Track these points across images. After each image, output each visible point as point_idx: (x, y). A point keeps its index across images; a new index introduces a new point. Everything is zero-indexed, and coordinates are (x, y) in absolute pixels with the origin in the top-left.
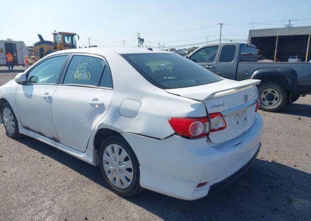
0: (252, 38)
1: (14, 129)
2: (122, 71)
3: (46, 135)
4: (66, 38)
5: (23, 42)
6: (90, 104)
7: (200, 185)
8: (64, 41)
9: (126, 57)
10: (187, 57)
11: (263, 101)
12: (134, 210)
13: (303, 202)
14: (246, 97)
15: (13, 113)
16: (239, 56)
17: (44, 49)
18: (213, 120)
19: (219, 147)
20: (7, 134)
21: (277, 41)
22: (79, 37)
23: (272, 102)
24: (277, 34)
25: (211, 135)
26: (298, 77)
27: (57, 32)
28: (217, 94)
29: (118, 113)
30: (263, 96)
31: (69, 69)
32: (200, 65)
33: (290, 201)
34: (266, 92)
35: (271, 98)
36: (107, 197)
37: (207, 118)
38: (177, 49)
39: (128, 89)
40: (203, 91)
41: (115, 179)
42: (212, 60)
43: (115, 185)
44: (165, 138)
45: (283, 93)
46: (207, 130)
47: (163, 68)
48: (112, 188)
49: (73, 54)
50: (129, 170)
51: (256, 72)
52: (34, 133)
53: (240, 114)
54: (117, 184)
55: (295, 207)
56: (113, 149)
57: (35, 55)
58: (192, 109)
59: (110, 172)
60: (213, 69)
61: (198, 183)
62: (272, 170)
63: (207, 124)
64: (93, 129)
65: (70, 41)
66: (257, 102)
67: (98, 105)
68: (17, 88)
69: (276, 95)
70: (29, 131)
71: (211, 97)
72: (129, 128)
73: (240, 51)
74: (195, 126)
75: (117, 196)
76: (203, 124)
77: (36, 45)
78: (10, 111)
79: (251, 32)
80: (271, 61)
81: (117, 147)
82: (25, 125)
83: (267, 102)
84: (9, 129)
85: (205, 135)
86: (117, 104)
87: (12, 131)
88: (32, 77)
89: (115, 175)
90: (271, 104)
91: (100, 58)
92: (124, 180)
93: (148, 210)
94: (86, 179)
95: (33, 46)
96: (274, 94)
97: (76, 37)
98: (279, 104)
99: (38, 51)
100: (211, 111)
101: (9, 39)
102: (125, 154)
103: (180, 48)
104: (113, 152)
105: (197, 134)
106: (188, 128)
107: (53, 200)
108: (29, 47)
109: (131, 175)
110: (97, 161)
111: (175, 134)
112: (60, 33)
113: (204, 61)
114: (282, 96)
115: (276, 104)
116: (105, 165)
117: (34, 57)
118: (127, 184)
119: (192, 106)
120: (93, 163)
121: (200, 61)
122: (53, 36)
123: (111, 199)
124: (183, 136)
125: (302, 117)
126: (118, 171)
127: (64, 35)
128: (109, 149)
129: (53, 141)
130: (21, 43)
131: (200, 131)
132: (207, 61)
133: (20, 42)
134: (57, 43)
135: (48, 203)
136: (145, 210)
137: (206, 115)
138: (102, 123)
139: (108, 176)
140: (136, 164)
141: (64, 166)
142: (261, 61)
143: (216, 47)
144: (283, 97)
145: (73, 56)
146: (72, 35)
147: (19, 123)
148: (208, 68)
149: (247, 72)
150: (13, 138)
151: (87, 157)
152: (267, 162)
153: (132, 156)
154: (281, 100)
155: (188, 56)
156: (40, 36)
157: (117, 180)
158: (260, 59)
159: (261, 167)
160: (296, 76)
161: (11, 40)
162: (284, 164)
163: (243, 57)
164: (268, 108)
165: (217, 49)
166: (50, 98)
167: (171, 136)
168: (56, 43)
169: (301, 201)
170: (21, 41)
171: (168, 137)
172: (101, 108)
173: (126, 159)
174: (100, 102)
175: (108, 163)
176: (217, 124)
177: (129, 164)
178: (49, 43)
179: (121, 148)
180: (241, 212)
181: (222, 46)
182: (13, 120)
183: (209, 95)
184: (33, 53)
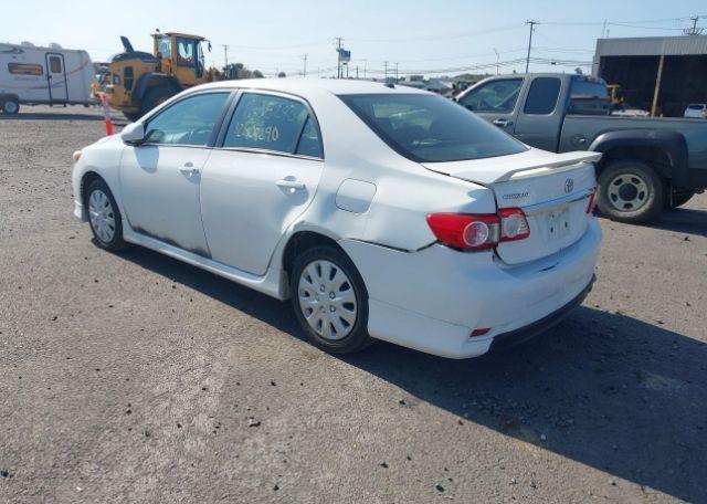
0: (602, 58)
1: (112, 233)
2: (339, 125)
3: (181, 243)
4: (181, 46)
5: (85, 52)
6: (280, 186)
7: (476, 333)
8: (178, 54)
9: (350, 100)
10: (455, 100)
11: (612, 201)
12: (357, 377)
13: (665, 382)
14: (570, 184)
15: (112, 201)
16: (566, 102)
17: (135, 70)
18: (506, 221)
19: (516, 270)
20: (96, 241)
21: (661, 66)
22: (210, 46)
23: (632, 202)
24: (663, 51)
25: (502, 248)
26: (691, 150)
27: (162, 32)
28: (517, 175)
29: (332, 203)
30: (613, 189)
31: (234, 118)
32: (483, 117)
33: (639, 377)
34: (620, 181)
35: (629, 193)
36: (305, 354)
37: (495, 217)
38: (426, 78)
39: (352, 161)
40: (491, 168)
41: (320, 323)
42: (507, 107)
43: (321, 334)
44: (419, 250)
45: (655, 185)
46: (495, 238)
47: (401, 120)
48: (314, 338)
49: (242, 91)
50: (348, 306)
51: (600, 138)
52: (155, 240)
53: (556, 214)
54: (325, 332)
55: (647, 386)
56: (319, 269)
57: (114, 83)
58: (472, 200)
59: (311, 310)
60: (511, 129)
61: (473, 328)
62: (614, 327)
63: (496, 226)
64: (283, 232)
65: (190, 54)
66: (593, 195)
67: (295, 187)
68: (123, 152)
69: (642, 187)
70: (146, 238)
71: (505, 180)
72: (350, 230)
73: (570, 90)
74: (473, 232)
75: (322, 353)
76: (489, 227)
77: (117, 59)
78: (104, 197)
79: (601, 43)
80: (645, 114)
81: (326, 266)
82: (136, 224)
83: (620, 203)
84: (102, 232)
85: (490, 246)
86: (332, 186)
87: (107, 235)
88: (152, 132)
89: (321, 315)
90: (628, 206)
91: (296, 101)
92: (338, 325)
93: (379, 376)
94: (263, 325)
95: (110, 62)
96: (637, 186)
97: (203, 45)
98: (647, 206)
99: (121, 73)
100: (503, 204)
101: (54, 45)
102: (341, 277)
103: (434, 76)
104: (320, 274)
105: (478, 244)
106: (461, 233)
107: (209, 354)
108: (102, 64)
109: (351, 316)
110: (285, 293)
111: (438, 242)
112: (169, 35)
113: (489, 109)
114: (653, 189)
115: (640, 207)
116: (302, 299)
117: (111, 86)
118: (343, 332)
119: (471, 194)
120: (280, 293)
121: (482, 110)
122: (153, 40)
123: (313, 358)
124: (451, 246)
125: (691, 236)
126: (327, 309)
127: (178, 39)
128: (311, 269)
129: (195, 256)
130: (82, 54)
131: (482, 238)
132: (497, 111)
133: (80, 52)
134: (161, 58)
135: (202, 359)
136: (376, 377)
137: (494, 212)
138: (303, 222)
139: (308, 319)
140: (362, 294)
141: (217, 302)
142: (620, 113)
143: (518, 81)
144: (657, 193)
145: (243, 94)
146: (196, 41)
147: (124, 221)
148: (499, 125)
149: (582, 136)
150: (107, 249)
151: (269, 284)
152: (606, 314)
153: (356, 282)
154: (651, 199)
155: (458, 97)
156: (125, 41)
157: (325, 324)
158: (617, 107)
159: (594, 322)
160: (686, 149)
161: (59, 47)
162: (640, 318)
163: (576, 103)
164: (622, 214)
165: (519, 85)
166: (196, 172)
167: (430, 245)
168: (159, 57)
169: (660, 378)
170: (81, 49)
171: (424, 248)
172: (301, 194)
173: (344, 287)
174: (299, 182)
175: (307, 295)
176: (512, 229)
177: (350, 296)
178: (143, 56)
179: (335, 266)
180: (548, 390)
181: (532, 78)
182: (111, 216)
183: (500, 176)
184: (110, 78)
